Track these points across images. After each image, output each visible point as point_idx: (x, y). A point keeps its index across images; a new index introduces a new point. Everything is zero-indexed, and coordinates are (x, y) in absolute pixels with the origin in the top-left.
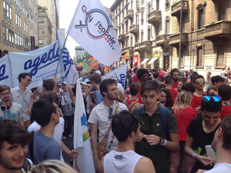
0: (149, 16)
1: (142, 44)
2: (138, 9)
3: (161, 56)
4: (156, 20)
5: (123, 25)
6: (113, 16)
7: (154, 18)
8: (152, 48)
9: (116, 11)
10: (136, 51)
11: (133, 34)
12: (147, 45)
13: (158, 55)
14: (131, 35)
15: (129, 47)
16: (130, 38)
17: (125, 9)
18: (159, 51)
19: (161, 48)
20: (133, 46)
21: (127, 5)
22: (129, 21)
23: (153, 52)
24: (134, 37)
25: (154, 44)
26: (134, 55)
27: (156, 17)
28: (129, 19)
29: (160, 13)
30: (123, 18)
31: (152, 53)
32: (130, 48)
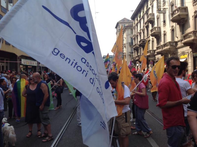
0: (173, 14)
1: (165, 45)
2: (160, 10)
3: (190, 57)
4: (182, 17)
5: (143, 30)
6: (134, 24)
7: (179, 15)
8: (177, 49)
9: (136, 18)
10: (158, 53)
11: (154, 37)
12: (171, 45)
13: (186, 56)
14: (152, 39)
15: (150, 51)
16: (151, 42)
17: (146, 14)
18: (187, 51)
19: (190, 48)
20: (155, 49)
21: (148, 10)
22: (150, 25)
23: (179, 54)
24: (155, 40)
25: (179, 44)
26: (155, 58)
27: (181, 13)
28: (149, 23)
29: (186, 9)
30: (144, 23)
31: (177, 54)
32: (152, 52)
